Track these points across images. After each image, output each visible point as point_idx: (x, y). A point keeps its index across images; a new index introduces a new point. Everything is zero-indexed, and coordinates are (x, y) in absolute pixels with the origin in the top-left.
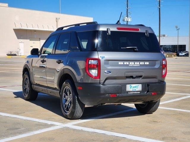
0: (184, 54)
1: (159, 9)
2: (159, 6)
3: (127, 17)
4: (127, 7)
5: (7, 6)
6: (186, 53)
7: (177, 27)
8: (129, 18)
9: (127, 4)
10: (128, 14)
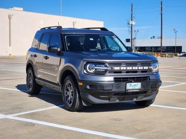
0: (181, 54)
1: (162, 13)
2: (162, 11)
3: (132, 20)
4: (132, 12)
5: (23, 10)
6: (183, 54)
7: (174, 30)
8: (133, 22)
9: (132, 9)
10: (133, 18)
